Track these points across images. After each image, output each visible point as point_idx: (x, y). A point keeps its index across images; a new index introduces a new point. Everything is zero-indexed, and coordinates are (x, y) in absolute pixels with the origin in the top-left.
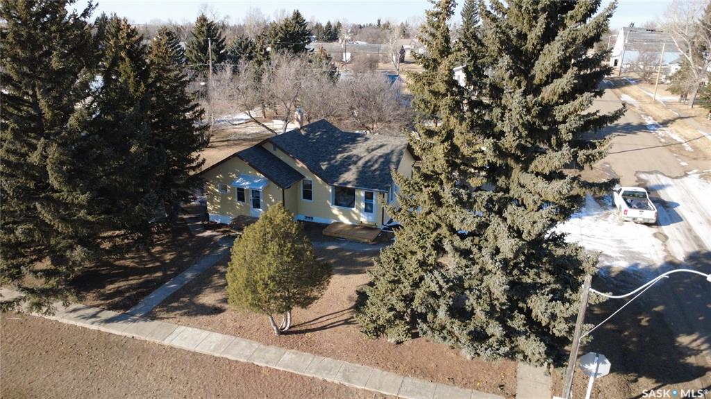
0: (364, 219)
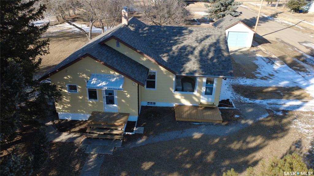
0: (204, 101)
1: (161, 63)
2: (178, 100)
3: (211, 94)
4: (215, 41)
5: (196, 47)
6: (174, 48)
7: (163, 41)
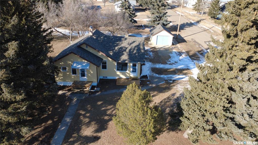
0: (132, 75)
1: (108, 56)
2: (118, 75)
3: (135, 72)
4: (138, 44)
5: (128, 47)
6: (116, 48)
7: (111, 44)
